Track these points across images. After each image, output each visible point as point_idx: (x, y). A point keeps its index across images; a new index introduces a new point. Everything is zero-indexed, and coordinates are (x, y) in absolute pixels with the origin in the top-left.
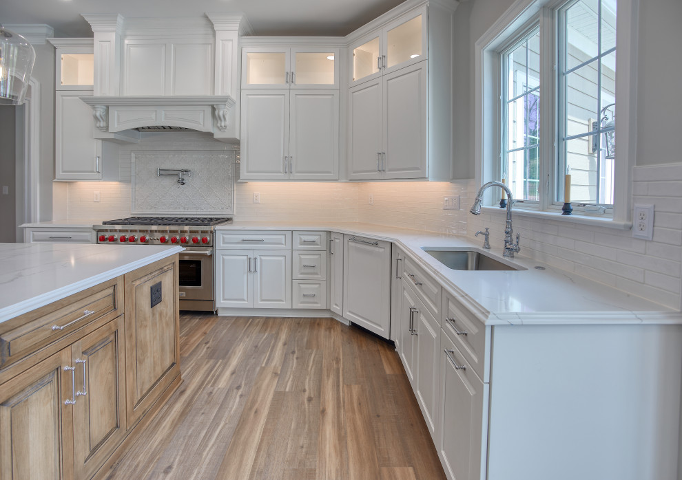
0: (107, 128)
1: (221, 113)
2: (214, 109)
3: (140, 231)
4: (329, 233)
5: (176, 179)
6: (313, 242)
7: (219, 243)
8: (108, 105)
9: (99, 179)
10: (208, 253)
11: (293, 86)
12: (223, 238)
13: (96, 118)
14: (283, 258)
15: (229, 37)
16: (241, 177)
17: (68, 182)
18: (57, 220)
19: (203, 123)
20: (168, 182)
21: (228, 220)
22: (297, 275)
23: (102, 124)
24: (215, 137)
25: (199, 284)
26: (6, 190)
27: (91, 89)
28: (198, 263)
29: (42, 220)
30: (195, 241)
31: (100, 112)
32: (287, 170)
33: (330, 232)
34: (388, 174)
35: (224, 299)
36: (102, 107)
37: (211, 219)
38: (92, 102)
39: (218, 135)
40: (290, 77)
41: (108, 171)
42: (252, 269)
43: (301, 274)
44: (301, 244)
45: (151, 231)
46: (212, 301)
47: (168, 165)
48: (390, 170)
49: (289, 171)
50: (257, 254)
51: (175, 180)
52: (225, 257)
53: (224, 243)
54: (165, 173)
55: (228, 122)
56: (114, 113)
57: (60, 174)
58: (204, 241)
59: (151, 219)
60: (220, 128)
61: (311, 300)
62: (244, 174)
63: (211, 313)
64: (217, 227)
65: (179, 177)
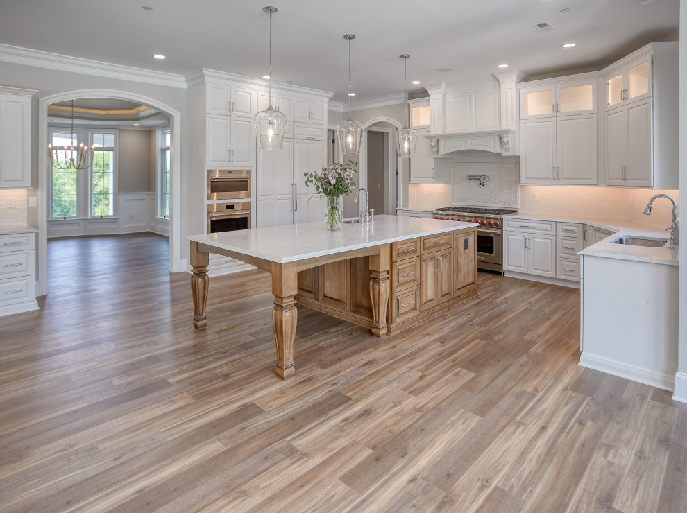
0: (438, 151)
1: (505, 140)
2: (500, 138)
3: (457, 216)
4: (584, 225)
5: (478, 181)
6: (572, 231)
7: (505, 227)
8: (438, 139)
9: (433, 182)
10: (498, 232)
11: (558, 114)
12: (508, 223)
13: (432, 146)
14: (549, 241)
15: (509, 87)
16: (522, 182)
17: (416, 183)
18: (410, 207)
19: (494, 147)
20: (474, 184)
21: (514, 211)
22: (560, 254)
23: (435, 150)
24: (503, 155)
25: (492, 252)
26: (379, 186)
27: (429, 127)
28: (492, 239)
29: (403, 206)
30: (490, 224)
31: (434, 143)
32: (556, 178)
33: (586, 224)
34: (630, 182)
35: (508, 265)
36: (436, 140)
37: (502, 211)
38: (430, 138)
39: (504, 154)
40: (556, 108)
41: (438, 176)
42: (527, 246)
43: (563, 253)
44: (563, 232)
45: (464, 216)
46: (501, 265)
47: (473, 173)
48: (631, 179)
49: (556, 177)
50: (530, 236)
51: (478, 183)
52: (510, 237)
53: (508, 227)
54: (470, 178)
55: (510, 146)
56: (441, 143)
57: (413, 179)
58: (495, 224)
59: (463, 209)
60: (506, 149)
61: (571, 273)
62: (523, 180)
63: (500, 273)
64: (504, 216)
65: (481, 180)
